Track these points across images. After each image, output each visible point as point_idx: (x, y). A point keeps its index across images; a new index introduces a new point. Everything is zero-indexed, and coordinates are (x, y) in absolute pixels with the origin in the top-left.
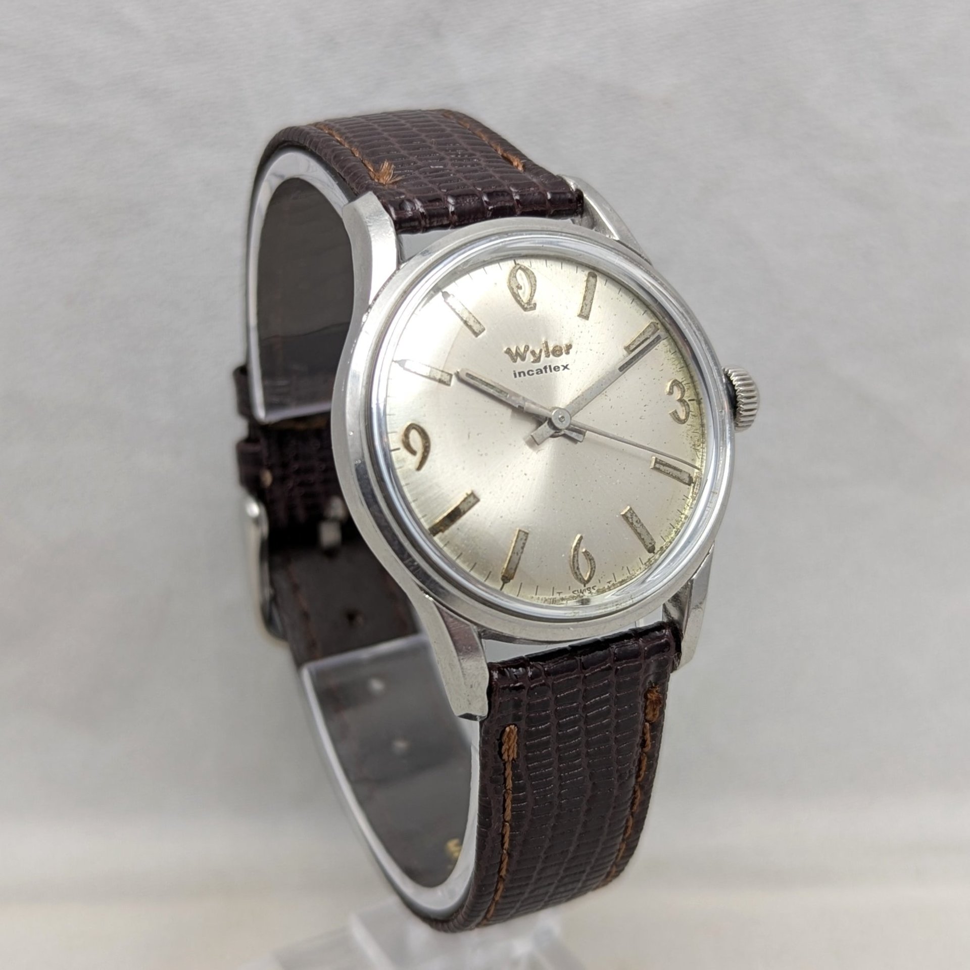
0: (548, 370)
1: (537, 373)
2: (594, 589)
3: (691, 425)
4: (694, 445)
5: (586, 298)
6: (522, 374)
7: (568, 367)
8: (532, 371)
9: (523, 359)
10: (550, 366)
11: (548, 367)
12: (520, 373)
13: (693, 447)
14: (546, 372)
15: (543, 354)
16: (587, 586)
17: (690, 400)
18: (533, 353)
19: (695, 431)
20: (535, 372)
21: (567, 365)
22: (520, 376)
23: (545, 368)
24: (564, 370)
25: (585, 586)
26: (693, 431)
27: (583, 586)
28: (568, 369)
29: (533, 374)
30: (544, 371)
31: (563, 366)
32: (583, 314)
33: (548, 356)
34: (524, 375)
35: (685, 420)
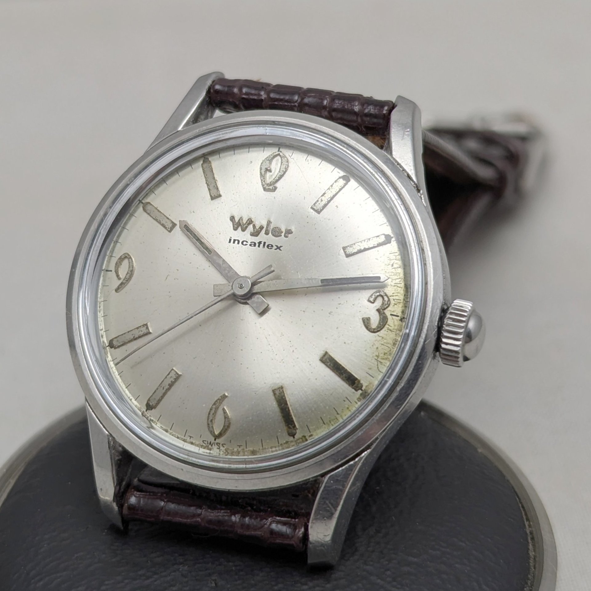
0: (262, 245)
1: (250, 245)
2: (224, 447)
3: (383, 338)
4: (378, 356)
5: (325, 195)
6: (236, 242)
7: (281, 248)
8: (247, 242)
9: (243, 230)
10: (265, 243)
11: (263, 243)
12: (235, 241)
13: (376, 358)
14: (259, 246)
15: (263, 231)
16: (217, 441)
17: (391, 315)
18: (254, 226)
19: (385, 344)
20: (249, 243)
21: (281, 247)
22: (234, 243)
23: (260, 243)
24: (276, 249)
25: (215, 440)
26: (382, 343)
27: (213, 439)
28: (280, 250)
29: (246, 245)
30: (257, 245)
31: (277, 246)
32: (315, 207)
33: (267, 233)
34: (238, 243)
35: (374, 329)
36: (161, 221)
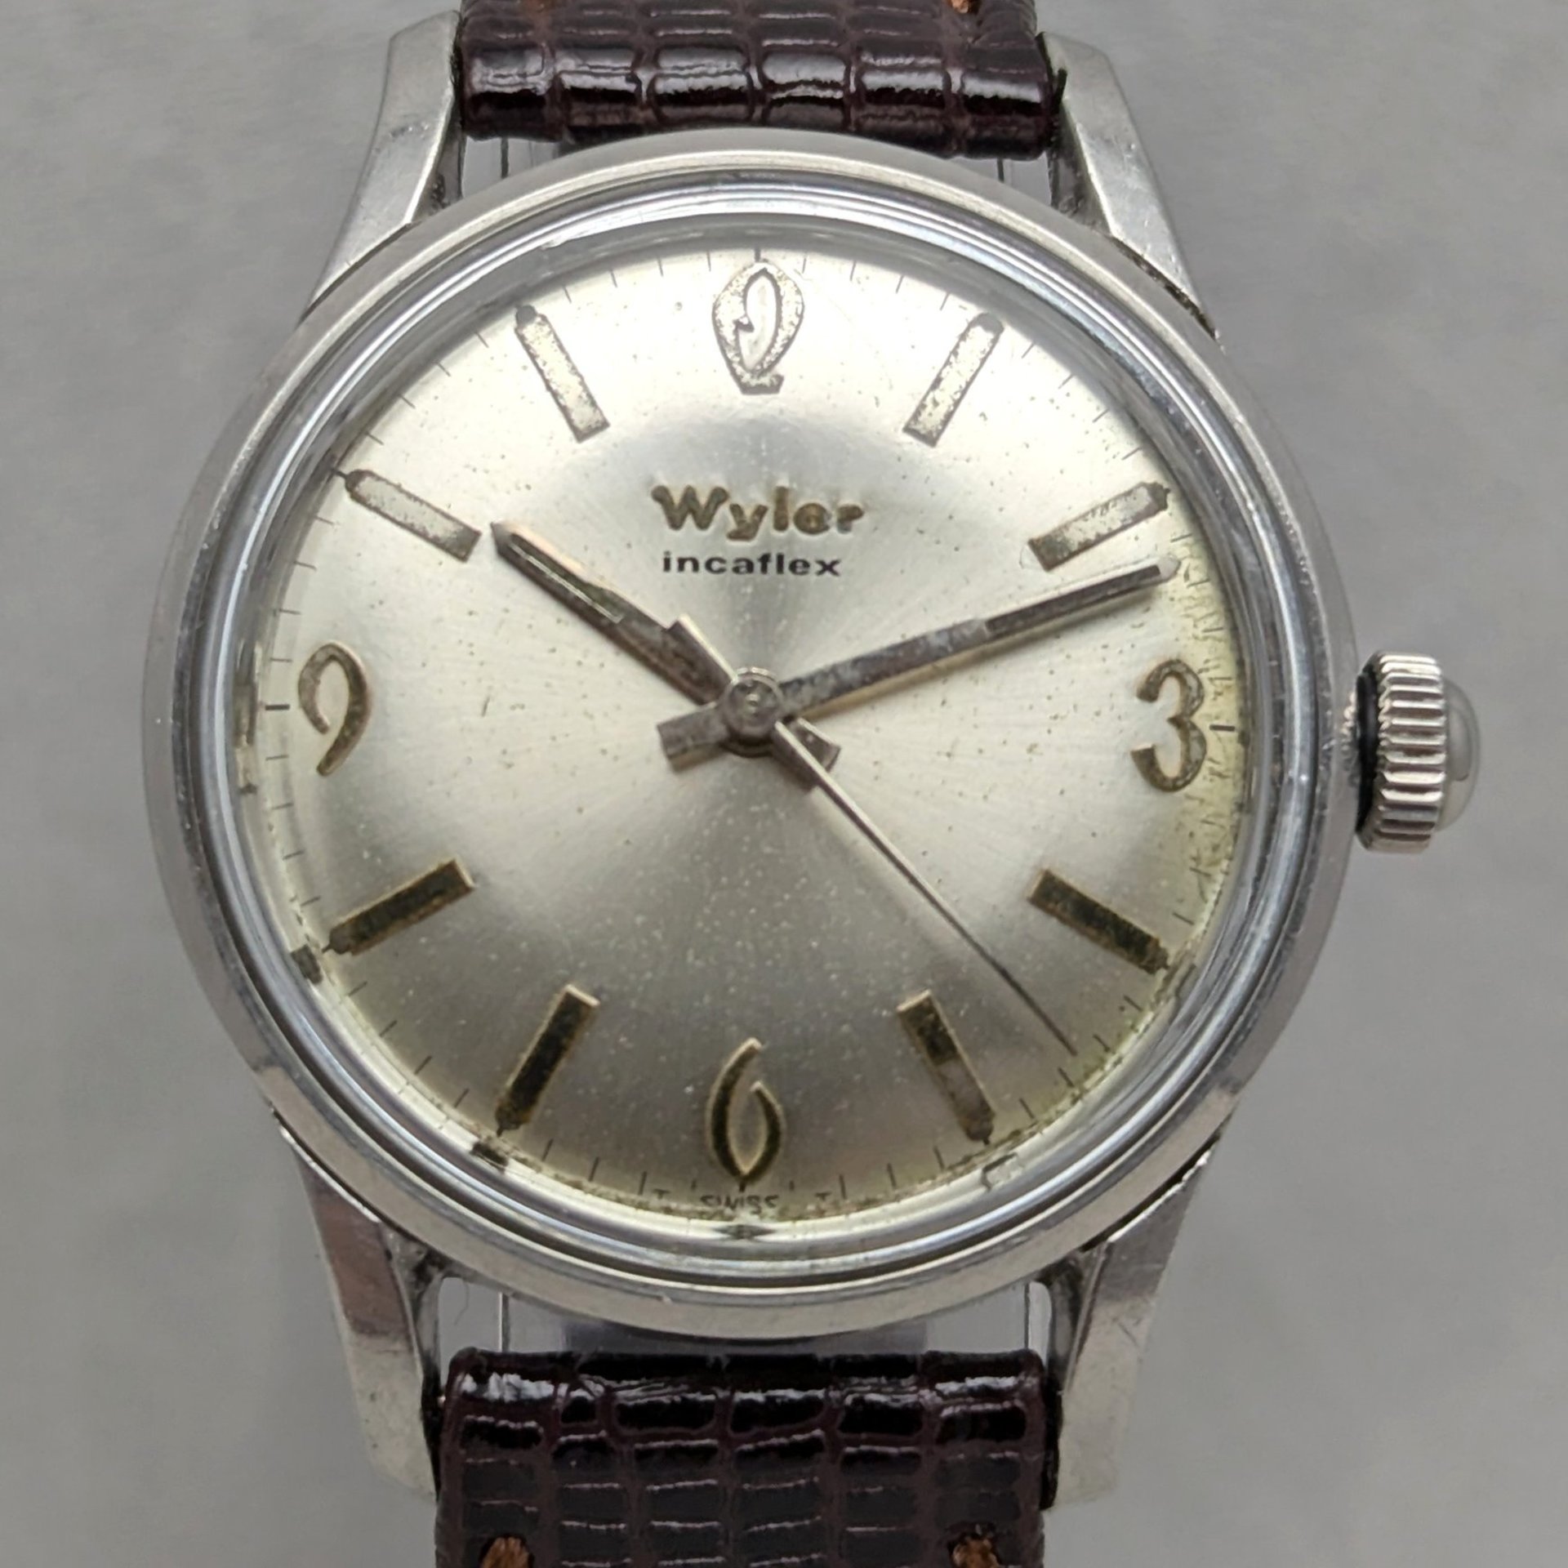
1: (736, 570)
2: (772, 1206)
3: (1202, 801)
4: (1196, 859)
5: (943, 384)
6: (689, 566)
7: (837, 568)
8: (722, 561)
9: (703, 524)
11: (774, 558)
12: (682, 562)
13: (1193, 864)
15: (768, 520)
16: (751, 1190)
17: (1215, 728)
18: (736, 510)
19: (1211, 819)
20: (730, 566)
21: (834, 563)
22: (681, 567)
25: (742, 1189)
26: (1203, 816)
27: (737, 1187)
28: (835, 573)
29: (721, 571)
31: (822, 563)
32: (919, 427)
34: (696, 567)
35: (1176, 779)
36: (428, 529)
